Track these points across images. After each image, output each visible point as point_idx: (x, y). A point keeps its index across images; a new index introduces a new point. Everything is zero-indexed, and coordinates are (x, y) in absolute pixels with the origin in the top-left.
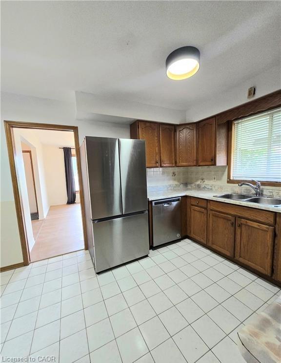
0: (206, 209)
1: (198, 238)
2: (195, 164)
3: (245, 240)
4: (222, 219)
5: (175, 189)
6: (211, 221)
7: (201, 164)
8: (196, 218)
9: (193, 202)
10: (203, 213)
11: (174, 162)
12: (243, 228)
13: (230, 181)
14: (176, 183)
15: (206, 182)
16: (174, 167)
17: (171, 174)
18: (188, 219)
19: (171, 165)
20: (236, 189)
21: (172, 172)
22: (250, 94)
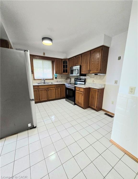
3: (50, 93)
12: (50, 90)
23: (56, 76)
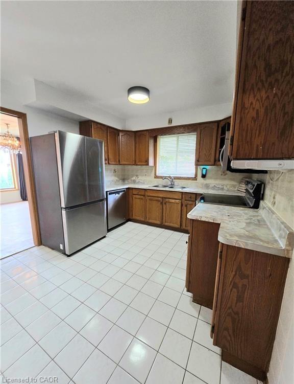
0: (144, 196)
1: (138, 218)
2: (134, 163)
3: (168, 211)
4: (155, 201)
5: (116, 183)
6: (148, 204)
7: (139, 164)
8: (137, 204)
9: (135, 192)
10: (142, 199)
11: (118, 161)
12: (167, 204)
13: (156, 177)
14: (117, 179)
15: (140, 178)
16: (117, 165)
17: (113, 171)
18: (130, 206)
19: (116, 163)
20: (160, 182)
21: (113, 169)
22: (169, 122)
23: (204, 170)
